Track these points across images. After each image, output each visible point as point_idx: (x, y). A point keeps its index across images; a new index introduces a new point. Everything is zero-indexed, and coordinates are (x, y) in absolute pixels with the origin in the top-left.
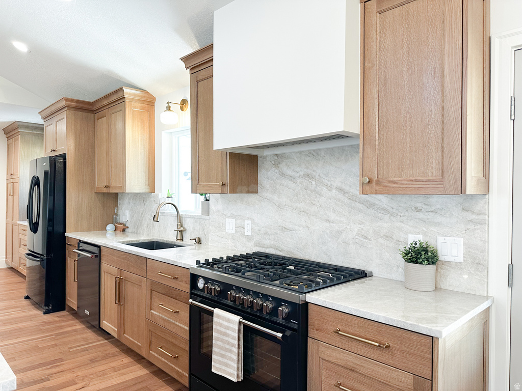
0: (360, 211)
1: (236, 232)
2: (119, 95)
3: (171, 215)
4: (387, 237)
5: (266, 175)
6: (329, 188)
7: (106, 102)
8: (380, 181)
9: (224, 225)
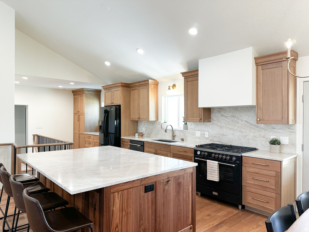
0: (254, 129)
1: (201, 136)
2: (147, 82)
3: (170, 130)
4: (263, 137)
5: (215, 116)
6: (242, 121)
7: (138, 84)
8: (263, 120)
9: (195, 133)
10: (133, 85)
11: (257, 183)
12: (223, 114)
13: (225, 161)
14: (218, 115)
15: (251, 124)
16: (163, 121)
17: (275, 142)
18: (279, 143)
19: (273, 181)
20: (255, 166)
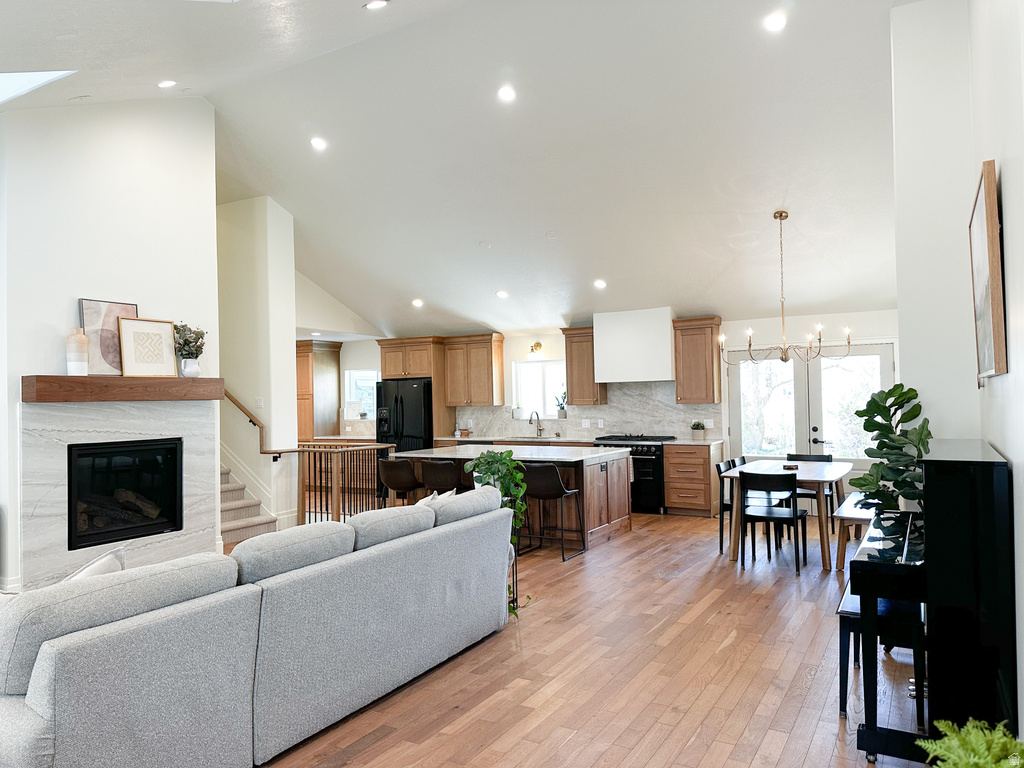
0: (672, 411)
1: (591, 427)
2: (489, 337)
4: (683, 421)
5: (612, 395)
7: (466, 339)
8: (684, 399)
9: (580, 424)
10: (452, 340)
11: (681, 475)
12: (626, 391)
13: (641, 453)
14: (618, 393)
15: (666, 405)
16: (514, 407)
17: (698, 427)
18: (703, 428)
19: (701, 471)
20: (680, 455)
